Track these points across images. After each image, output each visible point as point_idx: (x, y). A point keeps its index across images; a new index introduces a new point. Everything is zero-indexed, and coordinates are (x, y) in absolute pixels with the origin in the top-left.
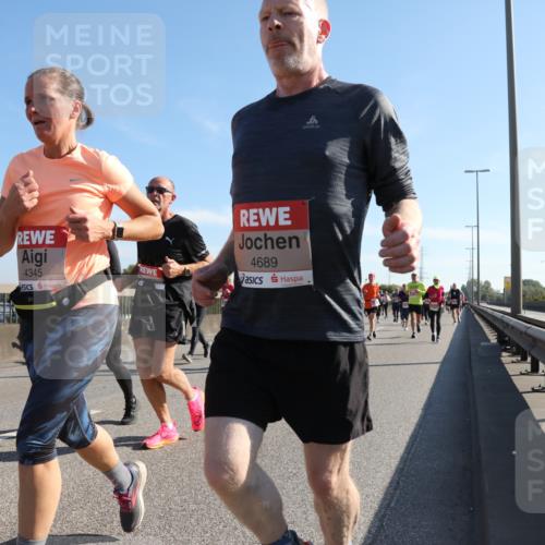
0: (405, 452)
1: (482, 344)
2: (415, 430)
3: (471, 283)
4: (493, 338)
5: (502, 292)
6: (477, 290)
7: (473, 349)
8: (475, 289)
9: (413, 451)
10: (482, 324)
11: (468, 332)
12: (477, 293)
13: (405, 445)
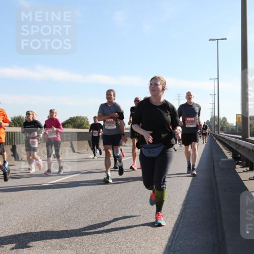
0: (171, 235)
1: (222, 160)
2: (178, 220)
3: (213, 118)
4: (229, 156)
5: (235, 125)
6: (218, 123)
7: (215, 164)
8: (216, 123)
9: (177, 234)
10: (222, 146)
11: (212, 152)
12: (218, 126)
13: (171, 230)
